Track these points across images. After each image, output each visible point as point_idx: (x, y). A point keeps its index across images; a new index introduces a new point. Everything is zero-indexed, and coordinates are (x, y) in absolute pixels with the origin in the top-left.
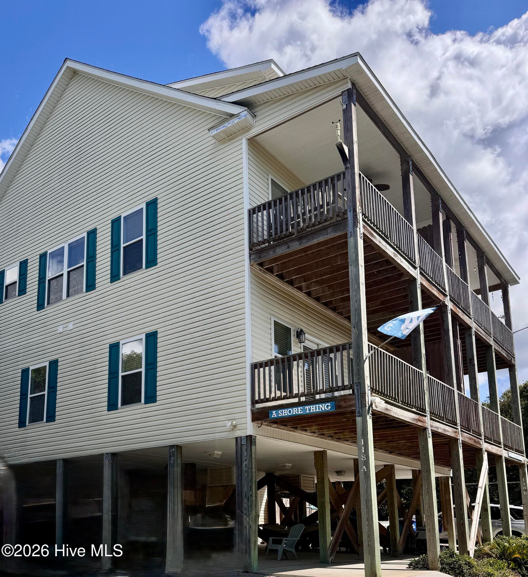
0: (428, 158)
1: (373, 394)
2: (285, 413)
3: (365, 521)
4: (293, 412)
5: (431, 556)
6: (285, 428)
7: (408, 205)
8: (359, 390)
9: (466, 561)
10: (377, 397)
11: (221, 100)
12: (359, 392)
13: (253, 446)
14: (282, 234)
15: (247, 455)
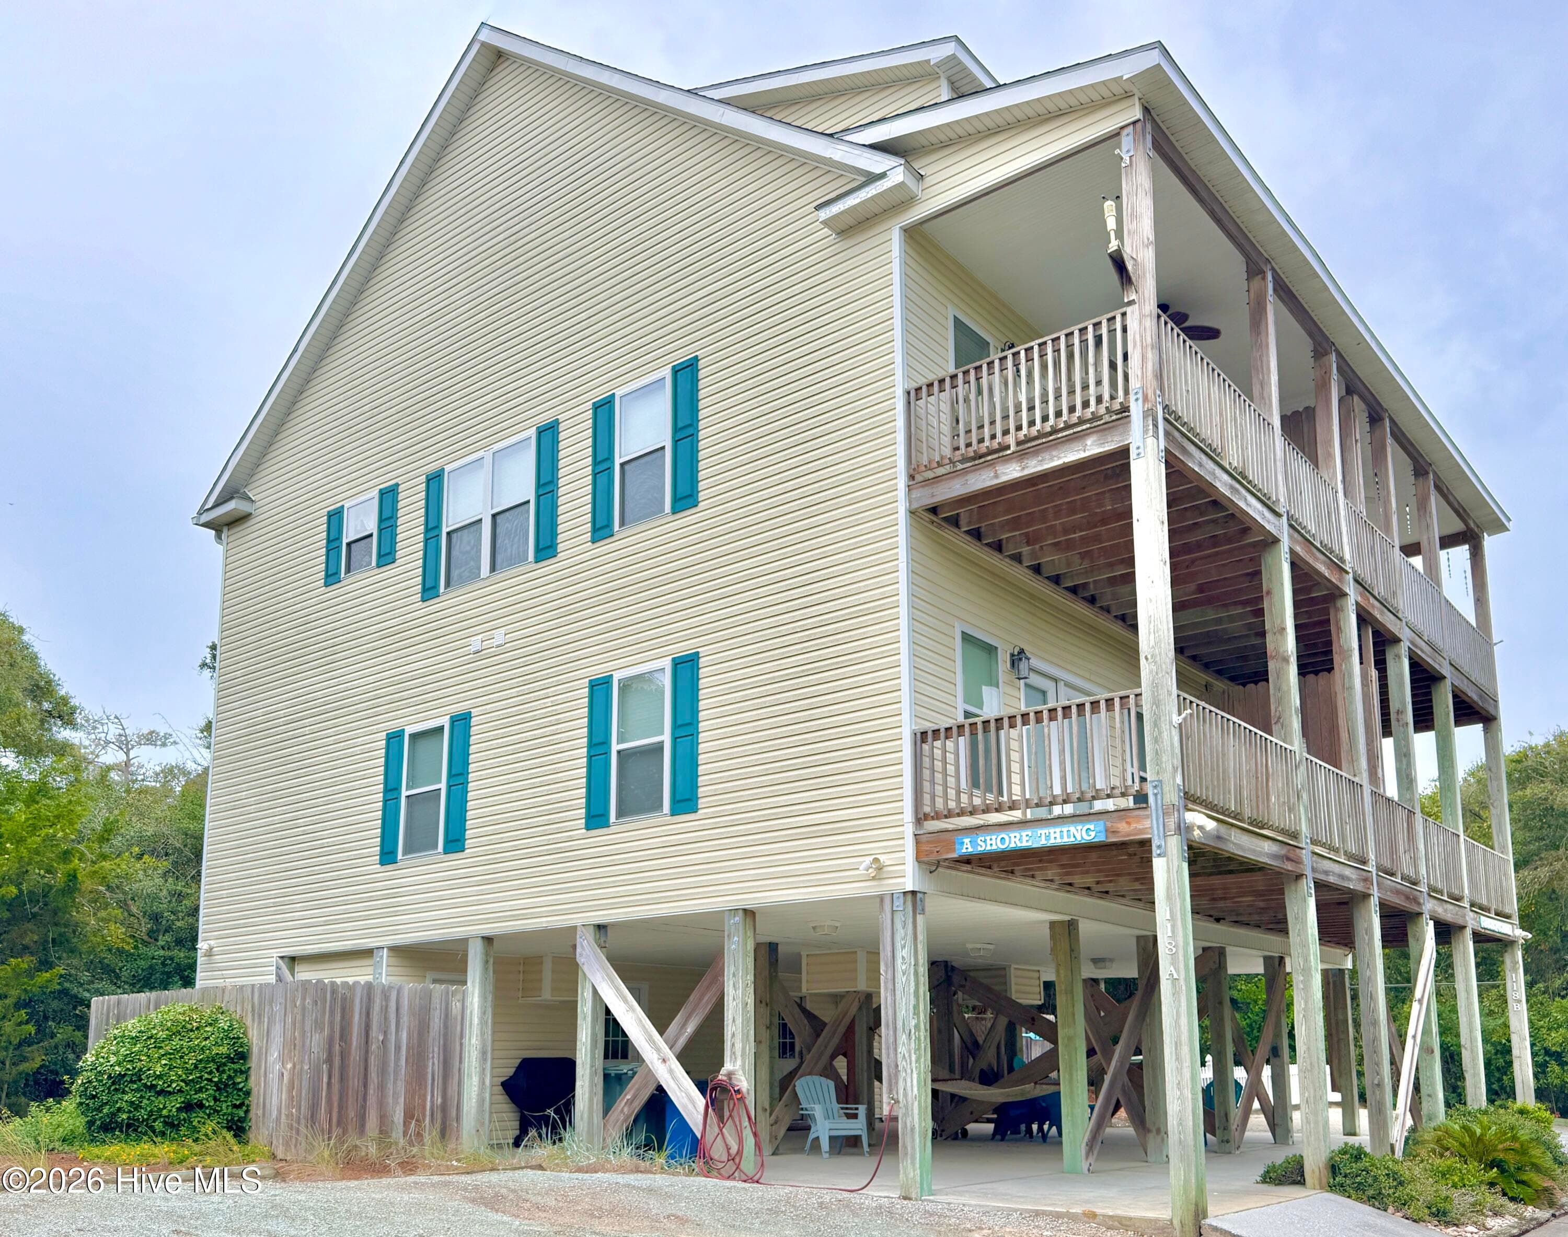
0: (1308, 263)
1: (1190, 806)
2: (992, 843)
3: (1173, 1088)
4: (1010, 842)
5: (1311, 1158)
6: (988, 872)
7: (1263, 373)
8: (1159, 797)
9: (1388, 1168)
10: (1200, 812)
11: (844, 138)
12: (1159, 802)
13: (918, 916)
14: (981, 445)
15: (906, 935)
